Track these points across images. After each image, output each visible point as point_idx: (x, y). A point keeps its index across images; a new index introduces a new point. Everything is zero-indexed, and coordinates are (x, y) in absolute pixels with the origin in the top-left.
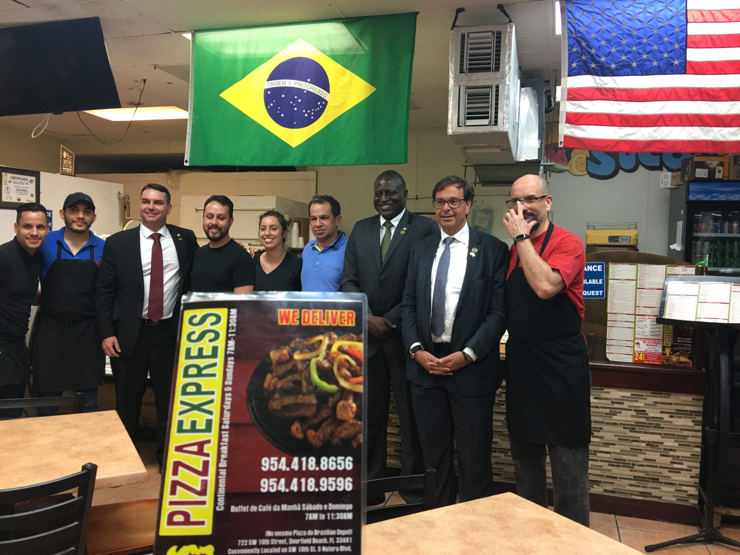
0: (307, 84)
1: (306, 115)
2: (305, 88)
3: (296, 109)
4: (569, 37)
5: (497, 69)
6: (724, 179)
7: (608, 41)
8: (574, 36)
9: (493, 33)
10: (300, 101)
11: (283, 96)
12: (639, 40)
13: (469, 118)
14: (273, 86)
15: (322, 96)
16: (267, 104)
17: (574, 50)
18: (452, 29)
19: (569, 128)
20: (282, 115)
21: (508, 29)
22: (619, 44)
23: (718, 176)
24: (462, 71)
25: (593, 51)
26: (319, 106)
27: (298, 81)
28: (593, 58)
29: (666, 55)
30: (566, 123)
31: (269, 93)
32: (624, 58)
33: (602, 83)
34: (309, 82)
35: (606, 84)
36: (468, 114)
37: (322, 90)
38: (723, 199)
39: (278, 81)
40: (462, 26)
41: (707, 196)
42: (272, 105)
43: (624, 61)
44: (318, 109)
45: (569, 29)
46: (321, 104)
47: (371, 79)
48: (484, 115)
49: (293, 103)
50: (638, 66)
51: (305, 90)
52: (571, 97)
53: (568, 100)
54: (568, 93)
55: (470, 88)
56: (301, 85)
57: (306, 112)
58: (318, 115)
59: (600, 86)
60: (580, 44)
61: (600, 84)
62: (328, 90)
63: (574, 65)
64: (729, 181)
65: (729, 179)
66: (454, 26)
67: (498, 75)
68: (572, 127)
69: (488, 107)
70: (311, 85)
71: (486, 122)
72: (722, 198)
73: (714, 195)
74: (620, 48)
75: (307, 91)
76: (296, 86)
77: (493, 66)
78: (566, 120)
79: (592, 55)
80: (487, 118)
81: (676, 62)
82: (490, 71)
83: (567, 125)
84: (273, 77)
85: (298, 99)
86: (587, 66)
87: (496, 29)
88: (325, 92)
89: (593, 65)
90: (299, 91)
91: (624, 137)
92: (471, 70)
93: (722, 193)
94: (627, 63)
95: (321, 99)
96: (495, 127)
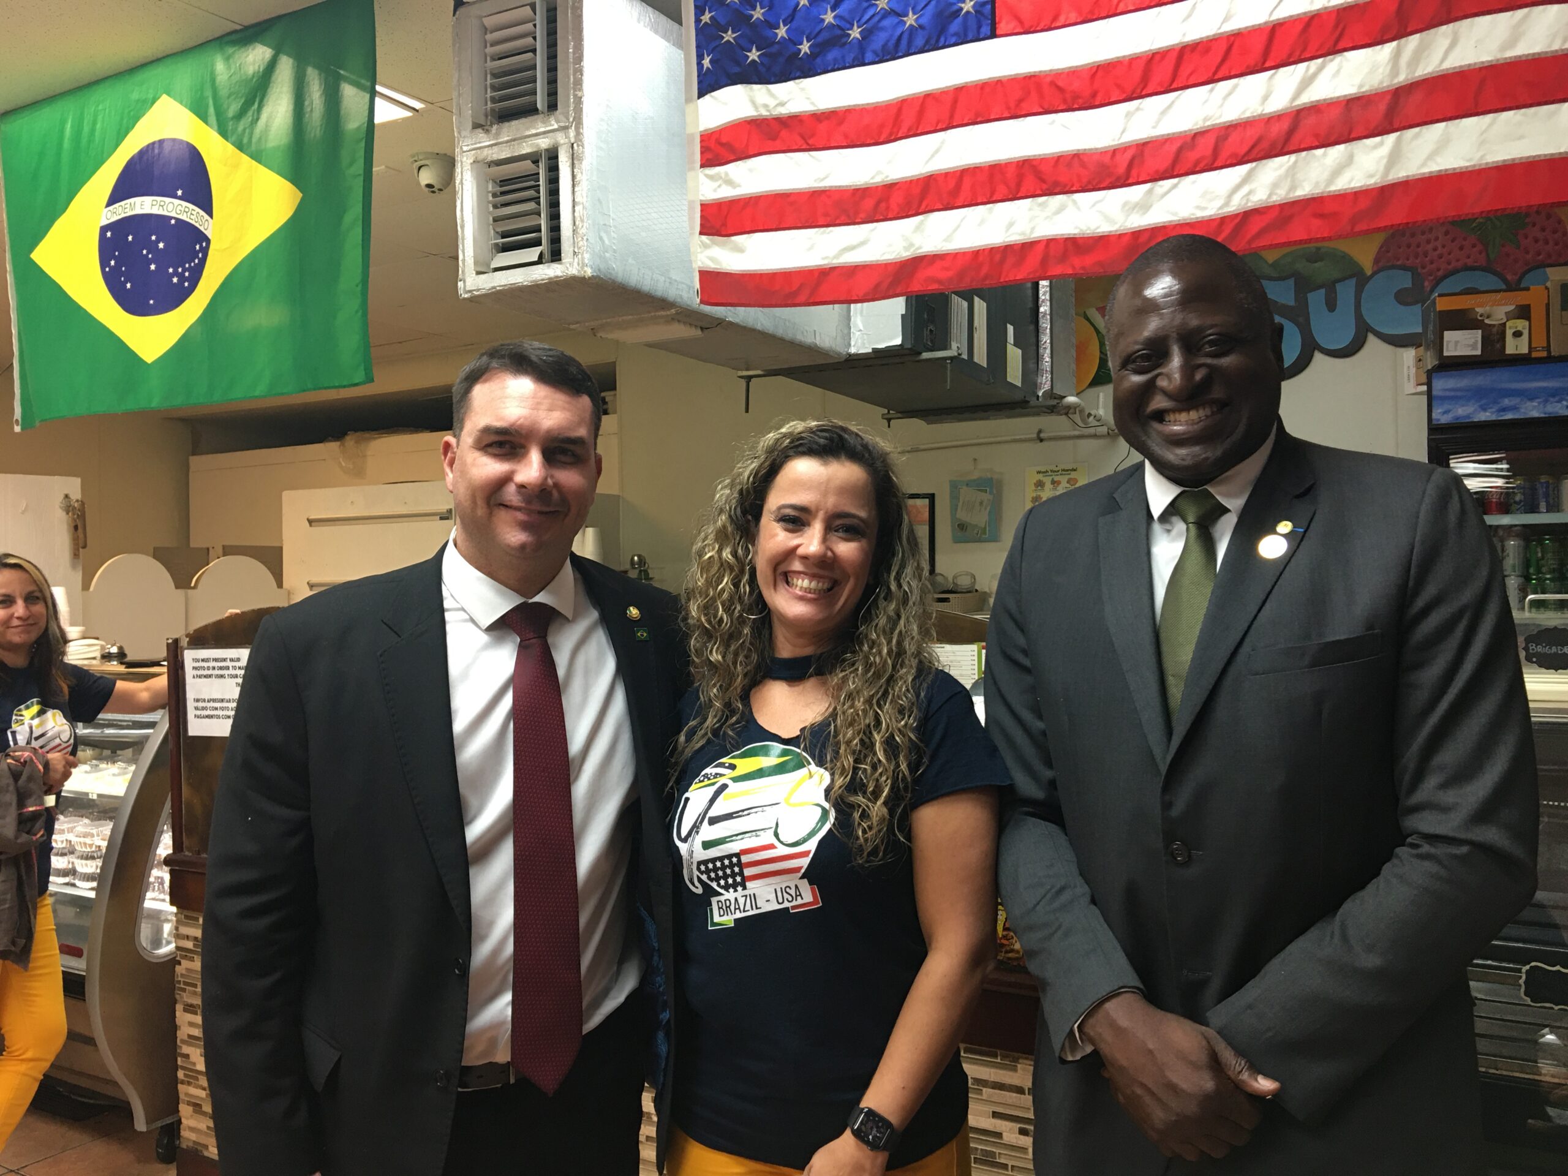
0: (177, 202)
1: (175, 280)
2: (173, 214)
3: (153, 267)
5: (553, 104)
6: (1534, 355)
10: (161, 245)
11: (130, 238)
13: (501, 248)
14: (115, 218)
15: (202, 228)
16: (104, 263)
17: (706, 18)
18: (454, 14)
19: (706, 246)
20: (131, 287)
23: (1514, 346)
24: (478, 125)
26: (198, 252)
27: (159, 199)
28: (759, 35)
30: (701, 233)
31: (109, 234)
32: (829, 18)
34: (180, 198)
35: (782, 104)
36: (504, 235)
37: (200, 212)
38: (1535, 414)
39: (123, 203)
41: (1484, 409)
42: (113, 263)
43: (828, 29)
44: (197, 261)
46: (201, 248)
48: (528, 235)
49: (148, 253)
50: (866, 35)
51: (172, 218)
52: (709, 156)
53: (702, 166)
54: (702, 147)
55: (497, 164)
56: (165, 207)
57: (176, 273)
58: (196, 276)
59: (764, 113)
60: (723, 3)
61: (766, 106)
62: (208, 209)
63: (710, 62)
64: (1550, 359)
65: (1549, 351)
67: (554, 120)
68: (714, 243)
69: (538, 213)
70: (181, 203)
71: (533, 254)
72: (1533, 410)
73: (1506, 402)
75: (177, 220)
76: (156, 211)
77: (543, 95)
78: (702, 225)
79: (752, 26)
81: (967, 6)
82: (536, 114)
83: (704, 238)
84: (115, 198)
85: (158, 241)
86: (738, 60)
88: (204, 215)
89: (754, 55)
90: (161, 221)
91: (836, 257)
92: (498, 117)
93: (1530, 395)
94: (839, 32)
95: (202, 237)
96: (555, 265)
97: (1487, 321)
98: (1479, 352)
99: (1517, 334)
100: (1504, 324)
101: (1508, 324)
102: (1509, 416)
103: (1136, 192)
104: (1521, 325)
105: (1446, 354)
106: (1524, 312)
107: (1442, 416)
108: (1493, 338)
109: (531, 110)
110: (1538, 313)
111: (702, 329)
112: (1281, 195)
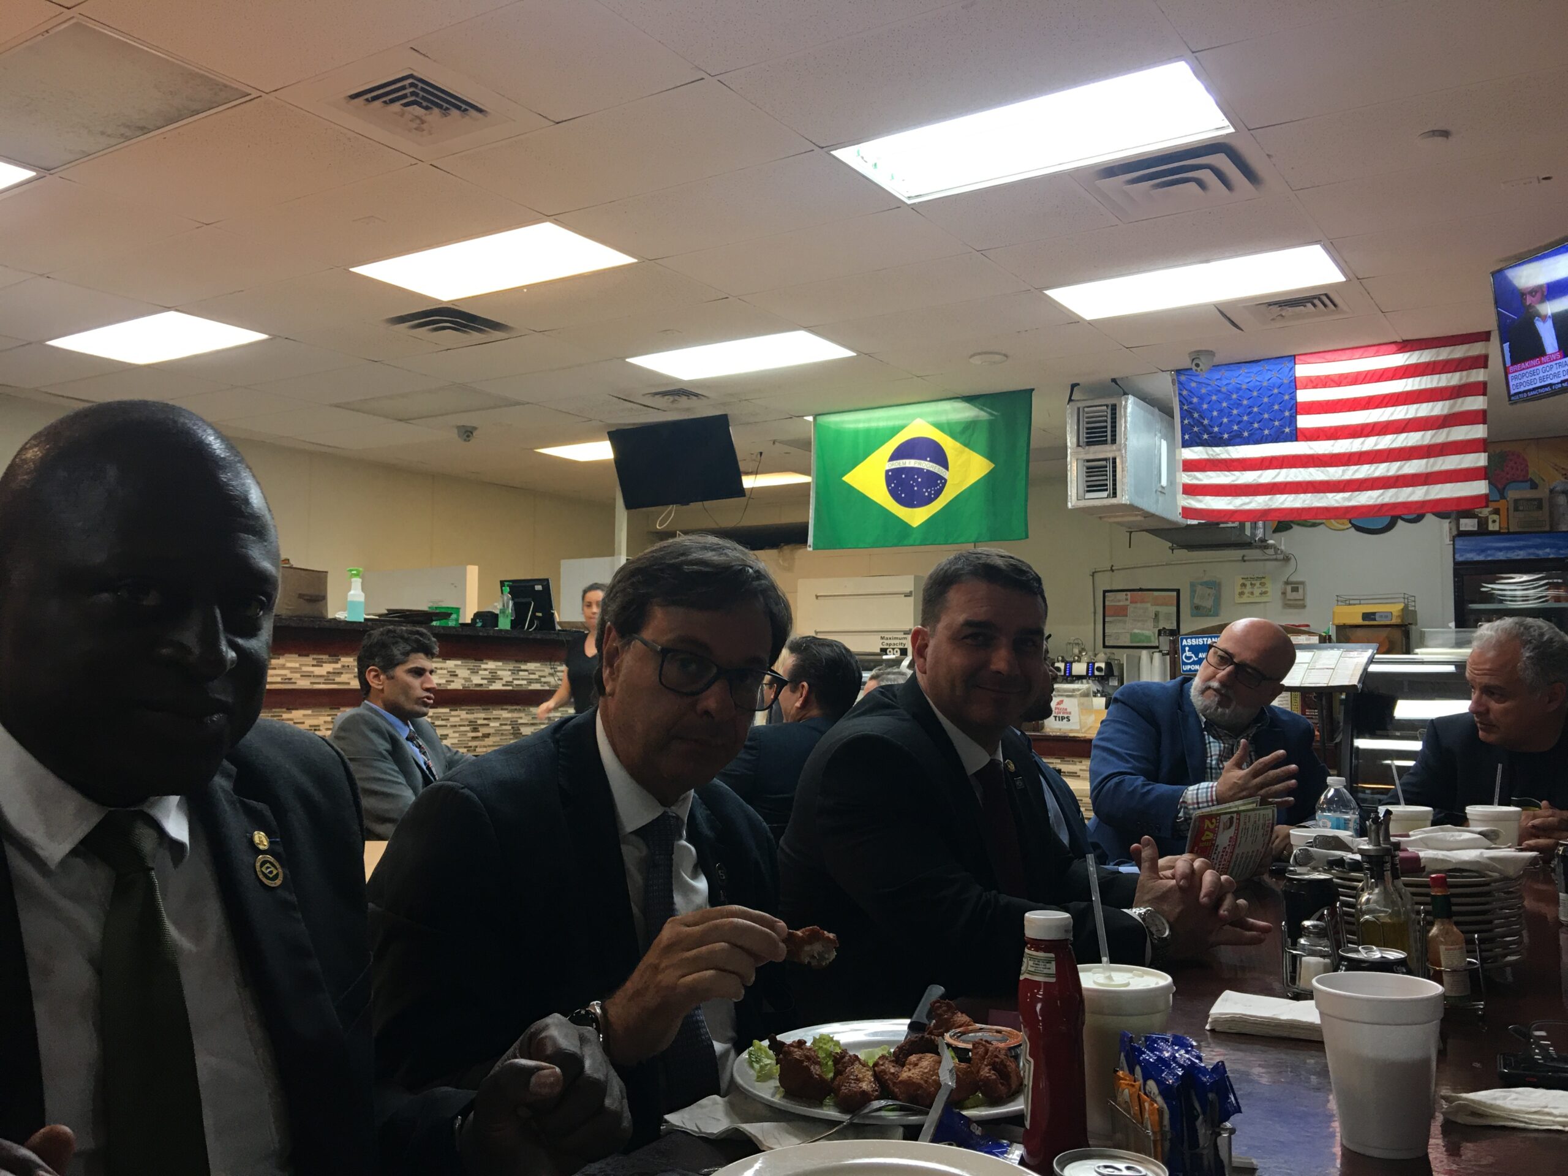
0: (927, 463)
1: (926, 494)
2: (925, 467)
3: (916, 488)
4: (1181, 409)
5: (1114, 441)
6: (1502, 531)
7: (1221, 411)
8: (1185, 407)
9: (1107, 406)
10: (920, 480)
11: (903, 476)
12: (1250, 410)
13: (1088, 491)
14: (893, 467)
15: (942, 475)
16: (888, 484)
17: (1186, 422)
18: (1068, 403)
20: (903, 495)
21: (1123, 403)
22: (1230, 415)
23: (1493, 527)
24: (1078, 445)
25: (1206, 422)
26: (939, 484)
27: (918, 461)
28: (1206, 429)
29: (1277, 423)
30: (1183, 494)
31: (890, 473)
32: (1235, 428)
33: (1214, 454)
34: (929, 462)
35: (1219, 455)
36: (1088, 486)
37: (941, 468)
39: (898, 461)
40: (1078, 401)
41: (1479, 555)
42: (893, 485)
43: (1236, 430)
44: (938, 487)
45: (1180, 401)
46: (941, 482)
47: (990, 456)
48: (1101, 487)
49: (913, 483)
50: (1250, 435)
51: (925, 469)
52: (1187, 468)
53: (1185, 471)
54: (1184, 465)
55: (1088, 461)
56: (921, 465)
57: (927, 491)
58: (938, 493)
59: (1212, 457)
60: (1192, 417)
61: (1212, 455)
62: (947, 468)
63: (1187, 437)
64: (1509, 533)
65: (1508, 529)
66: (1070, 400)
67: (1114, 447)
68: (1188, 498)
69: (1107, 480)
70: (931, 464)
71: (1105, 494)
73: (1489, 552)
74: (1231, 418)
75: (929, 470)
76: (917, 466)
77: (1109, 438)
78: (1184, 491)
79: (1204, 426)
80: (1106, 490)
81: (1287, 430)
82: (1107, 444)
83: (1184, 496)
84: (893, 458)
85: (918, 478)
86: (1199, 438)
87: (1110, 401)
88: (944, 470)
89: (1206, 436)
90: (919, 471)
92: (1089, 444)
93: (1500, 549)
94: (1239, 433)
95: (941, 478)
96: (1114, 499)
97: (1480, 515)
98: (1476, 529)
99: (1494, 521)
100: (1487, 517)
101: (1490, 517)
102: (1490, 559)
103: (1347, 495)
104: (1496, 517)
105: (1461, 529)
106: (1496, 511)
107: (1459, 558)
108: (1483, 523)
109: (1105, 442)
110: (1503, 512)
111: (1145, 517)
112: (1393, 500)
